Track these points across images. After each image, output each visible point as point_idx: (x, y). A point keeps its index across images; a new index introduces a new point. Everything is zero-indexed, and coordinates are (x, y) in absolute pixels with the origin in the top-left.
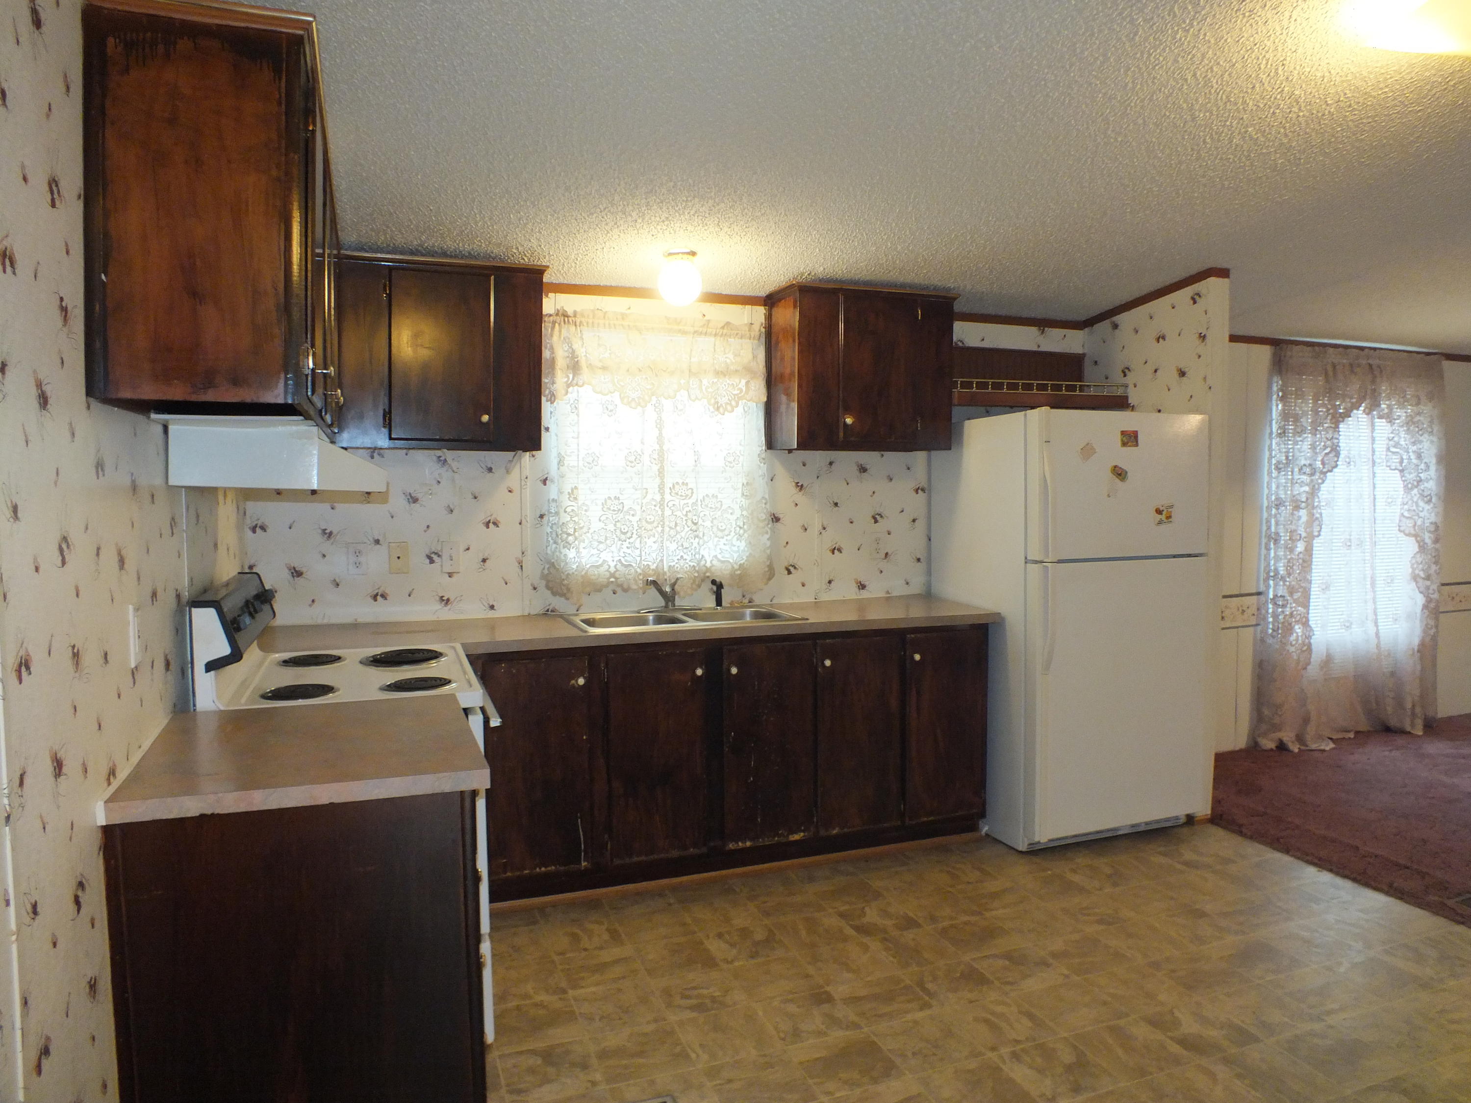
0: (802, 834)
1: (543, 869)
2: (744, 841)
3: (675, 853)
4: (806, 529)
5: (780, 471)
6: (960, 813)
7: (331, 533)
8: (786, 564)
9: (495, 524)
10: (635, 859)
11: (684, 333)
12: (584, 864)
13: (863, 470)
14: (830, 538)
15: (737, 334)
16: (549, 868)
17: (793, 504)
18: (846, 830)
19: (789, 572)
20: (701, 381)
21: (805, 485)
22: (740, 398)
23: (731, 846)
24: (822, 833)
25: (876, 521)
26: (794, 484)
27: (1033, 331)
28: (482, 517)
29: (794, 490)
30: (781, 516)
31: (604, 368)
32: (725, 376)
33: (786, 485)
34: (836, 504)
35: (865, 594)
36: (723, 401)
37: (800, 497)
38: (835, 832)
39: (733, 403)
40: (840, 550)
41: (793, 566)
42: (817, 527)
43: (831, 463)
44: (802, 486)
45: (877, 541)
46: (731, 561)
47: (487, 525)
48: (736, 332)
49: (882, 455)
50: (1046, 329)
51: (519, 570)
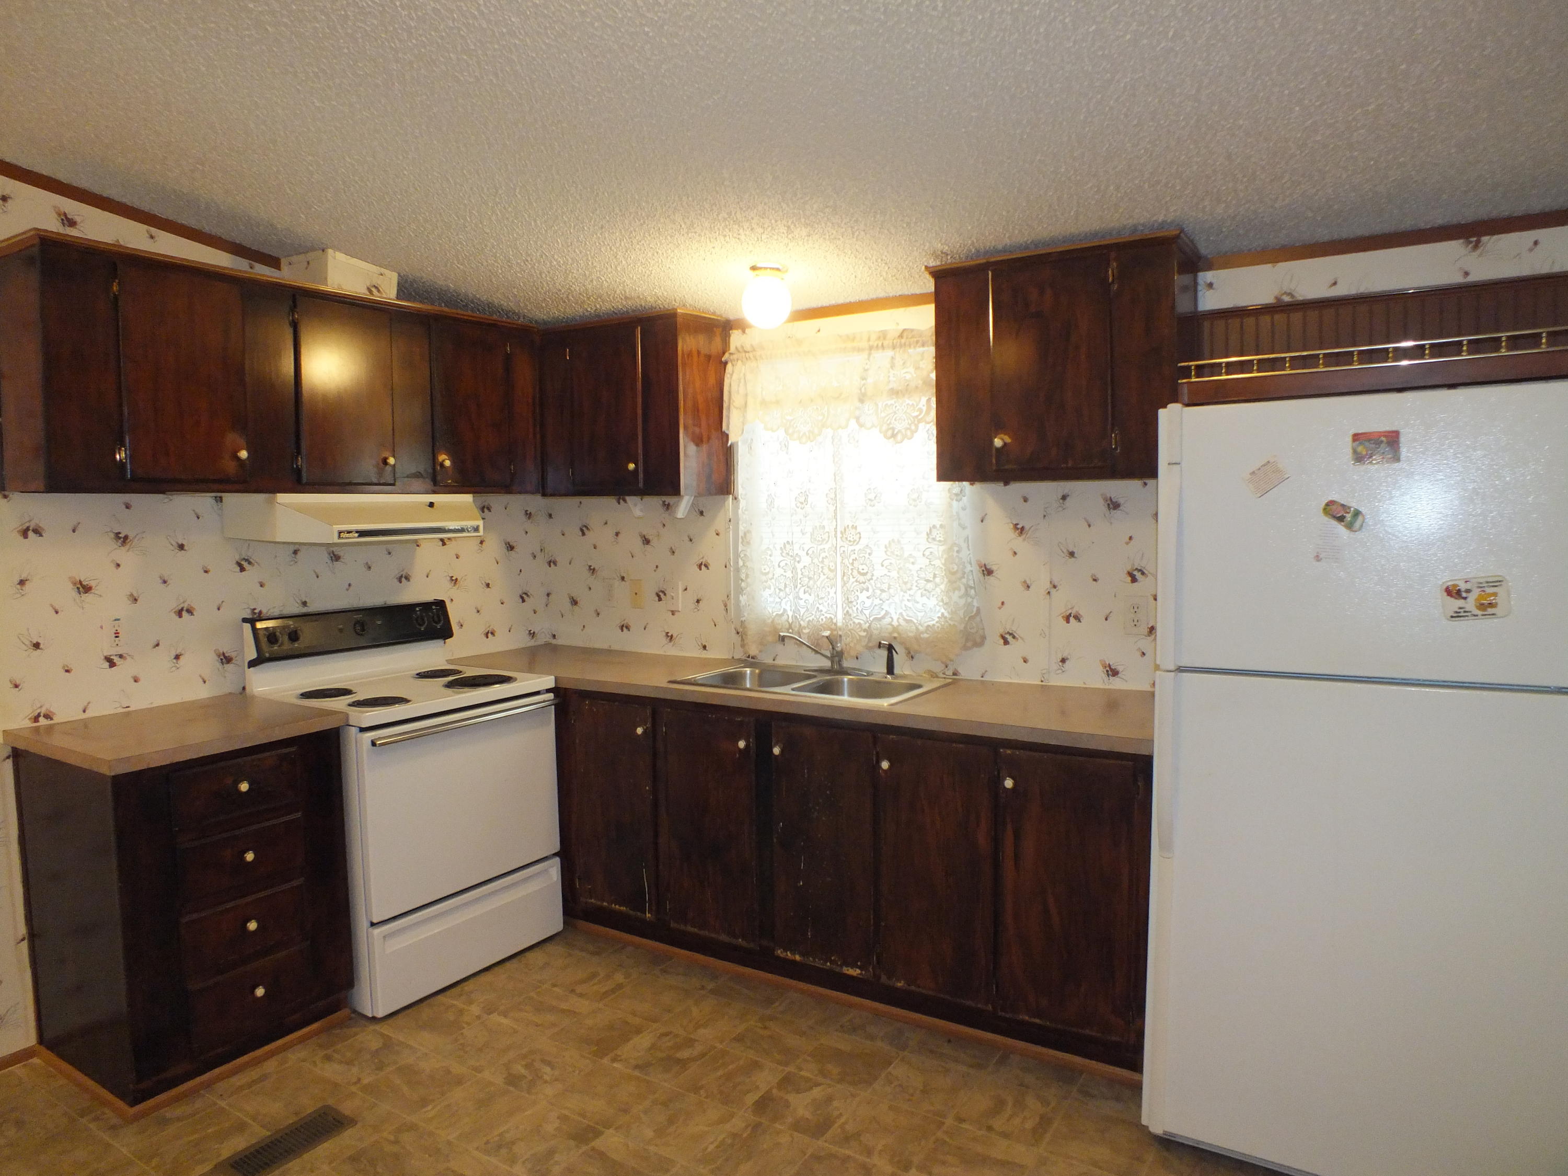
0: (858, 971)
1: (617, 906)
2: (793, 953)
3: (724, 938)
4: (1028, 587)
5: (994, 509)
6: (1087, 1032)
7: (594, 569)
8: (1002, 631)
9: (706, 566)
10: (690, 929)
11: (860, 350)
12: (648, 915)
13: (1114, 505)
14: (1062, 601)
15: (917, 342)
16: (622, 908)
17: (1011, 553)
18: (913, 988)
19: (1006, 642)
20: (877, 405)
21: (1027, 527)
22: (919, 421)
23: (779, 952)
24: (884, 979)
25: (1134, 580)
26: (1012, 526)
27: (1453, 248)
28: (696, 560)
29: (1012, 534)
30: (994, 568)
31: (777, 402)
32: (904, 396)
33: (1001, 527)
34: (1072, 554)
35: (1116, 684)
36: (899, 426)
37: (1019, 543)
38: (899, 985)
39: (913, 427)
40: (1077, 618)
41: (1011, 634)
42: (1043, 584)
43: (1064, 498)
44: (1023, 528)
45: (1135, 609)
46: (915, 621)
47: (700, 566)
48: (915, 340)
49: (1145, 484)
50: (1485, 239)
51: (725, 612)
